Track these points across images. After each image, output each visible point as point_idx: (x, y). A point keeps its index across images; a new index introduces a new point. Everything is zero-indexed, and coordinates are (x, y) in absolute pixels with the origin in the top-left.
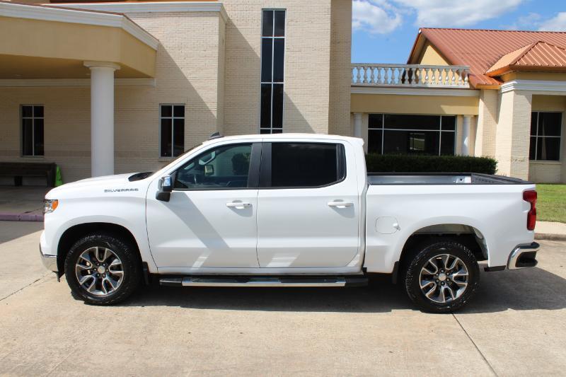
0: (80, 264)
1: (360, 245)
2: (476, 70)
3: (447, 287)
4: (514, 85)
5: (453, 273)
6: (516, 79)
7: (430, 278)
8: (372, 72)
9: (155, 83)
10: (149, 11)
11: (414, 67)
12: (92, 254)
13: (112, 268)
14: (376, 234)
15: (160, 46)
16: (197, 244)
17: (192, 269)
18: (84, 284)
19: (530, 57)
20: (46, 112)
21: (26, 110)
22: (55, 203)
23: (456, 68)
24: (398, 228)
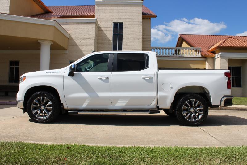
0: (33, 104)
1: (155, 95)
2: (204, 49)
3: (194, 114)
4: (220, 54)
5: (196, 108)
6: (221, 52)
7: (187, 110)
8: (160, 50)
9: (67, 52)
10: (66, 22)
11: (178, 48)
12: (39, 100)
13: (48, 106)
14: (162, 90)
15: (70, 36)
16: (85, 95)
17: (83, 107)
18: (35, 113)
19: (226, 43)
20: (20, 64)
21: (12, 63)
22: (24, 78)
23: (195, 49)
24: (172, 87)
